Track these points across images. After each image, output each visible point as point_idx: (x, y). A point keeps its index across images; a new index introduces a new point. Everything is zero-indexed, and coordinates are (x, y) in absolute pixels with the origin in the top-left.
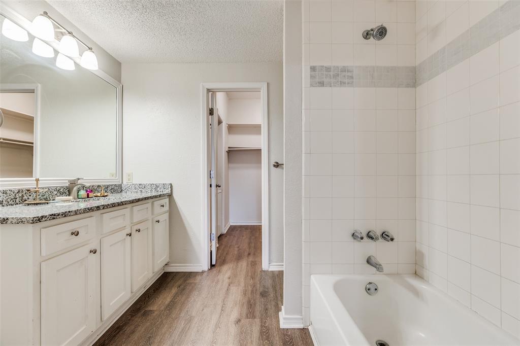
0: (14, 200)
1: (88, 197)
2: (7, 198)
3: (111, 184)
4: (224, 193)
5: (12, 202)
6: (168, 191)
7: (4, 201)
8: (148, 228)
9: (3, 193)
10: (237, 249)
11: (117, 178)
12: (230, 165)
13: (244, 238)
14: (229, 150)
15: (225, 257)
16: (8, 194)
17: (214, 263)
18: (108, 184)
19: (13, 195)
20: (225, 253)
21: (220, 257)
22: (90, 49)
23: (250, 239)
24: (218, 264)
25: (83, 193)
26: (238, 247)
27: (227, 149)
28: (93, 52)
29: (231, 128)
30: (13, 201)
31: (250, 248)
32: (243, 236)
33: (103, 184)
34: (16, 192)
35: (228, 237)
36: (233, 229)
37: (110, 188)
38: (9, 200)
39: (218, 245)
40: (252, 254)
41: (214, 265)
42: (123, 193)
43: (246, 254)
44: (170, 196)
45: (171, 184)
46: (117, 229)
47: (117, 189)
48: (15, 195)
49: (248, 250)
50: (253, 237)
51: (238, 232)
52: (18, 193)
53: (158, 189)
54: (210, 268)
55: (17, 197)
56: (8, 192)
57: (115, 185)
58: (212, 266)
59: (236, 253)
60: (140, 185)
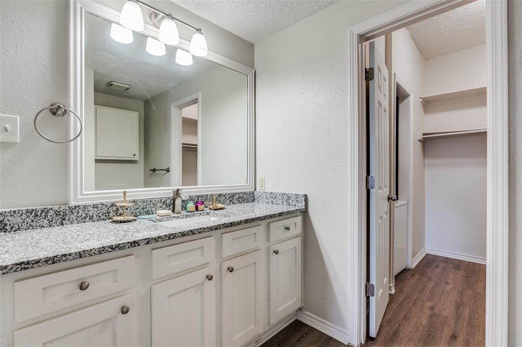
0: (107, 214)
1: (197, 209)
2: (98, 212)
3: (238, 191)
4: (411, 206)
5: (104, 216)
6: (301, 205)
7: (94, 216)
8: (255, 263)
9: (94, 207)
10: (428, 312)
11: (248, 184)
12: (427, 161)
13: (449, 287)
14: (423, 138)
15: (399, 325)
16: (100, 209)
17: (373, 334)
18: (234, 192)
19: (106, 209)
20: (402, 316)
21: (389, 321)
22: (197, 30)
23: (461, 294)
24: (382, 338)
25: (191, 206)
26: (432, 308)
27: (420, 137)
28: (202, 34)
29: (428, 104)
30: (106, 216)
31: (458, 319)
32: (447, 283)
33: (227, 192)
34: (109, 206)
35: (417, 276)
36: (429, 261)
37: (237, 196)
38: (100, 215)
39: (393, 292)
40: (461, 339)
41: (372, 339)
42: (255, 203)
43: (447, 333)
44: (305, 213)
45: (306, 196)
46: (192, 268)
47: (248, 197)
48: (108, 209)
49: (452, 322)
50: (469, 292)
51: (438, 270)
52: (111, 206)
53: (290, 201)
54: (363, 342)
55: (111, 211)
56: (99, 206)
57: (245, 193)
58: (369, 338)
59: (424, 321)
60: (271, 193)
